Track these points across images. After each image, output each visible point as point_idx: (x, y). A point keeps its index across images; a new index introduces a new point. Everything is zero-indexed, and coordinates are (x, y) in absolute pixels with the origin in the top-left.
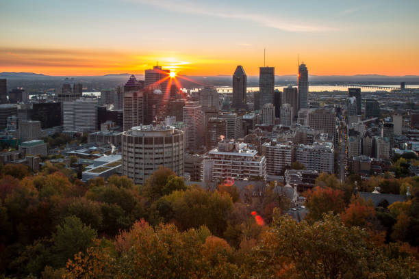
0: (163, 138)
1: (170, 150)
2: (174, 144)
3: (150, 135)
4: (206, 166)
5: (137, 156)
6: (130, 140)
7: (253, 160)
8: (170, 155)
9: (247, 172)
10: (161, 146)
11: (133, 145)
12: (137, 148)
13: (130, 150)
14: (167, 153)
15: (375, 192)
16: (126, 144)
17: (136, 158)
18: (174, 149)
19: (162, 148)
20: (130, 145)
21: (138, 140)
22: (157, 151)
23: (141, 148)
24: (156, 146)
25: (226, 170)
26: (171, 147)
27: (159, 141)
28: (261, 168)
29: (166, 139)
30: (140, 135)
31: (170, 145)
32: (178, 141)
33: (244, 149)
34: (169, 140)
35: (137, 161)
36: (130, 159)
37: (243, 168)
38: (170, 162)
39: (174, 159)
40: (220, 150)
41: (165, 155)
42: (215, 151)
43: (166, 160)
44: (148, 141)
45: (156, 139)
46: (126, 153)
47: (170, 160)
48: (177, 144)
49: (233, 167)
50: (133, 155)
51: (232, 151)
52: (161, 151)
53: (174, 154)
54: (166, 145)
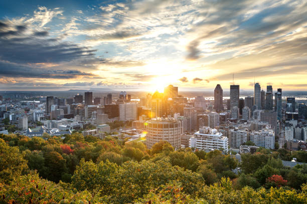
0: (168, 125)
1: (172, 131)
2: (175, 128)
3: (161, 123)
4: (192, 142)
5: (154, 134)
6: (151, 125)
7: (220, 139)
9: (216, 145)
10: (167, 129)
11: (152, 128)
12: (154, 130)
13: (151, 131)
14: (171, 133)
15: (293, 161)
16: (148, 127)
18: (175, 131)
19: (168, 130)
20: (150, 128)
21: (155, 126)
22: (165, 132)
23: (156, 130)
24: (165, 129)
25: (204, 144)
27: (166, 126)
28: (224, 143)
29: (170, 125)
30: (156, 123)
31: (172, 129)
32: (177, 127)
33: (215, 133)
34: (172, 126)
35: (154, 137)
36: (150, 136)
38: (173, 139)
39: (175, 137)
40: (200, 133)
42: (198, 133)
43: (170, 137)
44: (160, 126)
47: (172, 137)
50: (152, 134)
51: (207, 133)
52: (167, 132)
53: (175, 134)
54: (170, 129)
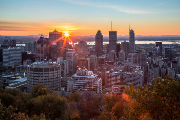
0: (48, 68)
1: (53, 74)
2: (55, 72)
3: (42, 67)
4: (70, 83)
5: (35, 78)
6: (31, 69)
7: (95, 80)
8: (53, 77)
9: (91, 86)
10: (47, 72)
11: (33, 72)
12: (35, 74)
13: (31, 74)
14: (51, 76)
16: (29, 71)
17: (34, 79)
18: (55, 74)
19: (48, 74)
20: (31, 72)
21: (35, 70)
22: (45, 75)
23: (37, 74)
24: (45, 73)
25: (80, 85)
26: (53, 73)
27: (46, 70)
28: (98, 84)
29: (51, 69)
30: (37, 67)
31: (52, 72)
32: (57, 70)
33: (91, 74)
34: (52, 69)
35: (35, 80)
36: (31, 80)
37: (89, 84)
38: (52, 81)
39: (55, 80)
40: (78, 75)
41: (50, 78)
42: (75, 75)
43: (50, 80)
44: (41, 70)
45: (45, 69)
46: (29, 77)
47: (52, 80)
48: (56, 71)
49: (84, 84)
50: (32, 77)
51: (84, 75)
52: (47, 75)
53: (55, 77)
54: (50, 72)
